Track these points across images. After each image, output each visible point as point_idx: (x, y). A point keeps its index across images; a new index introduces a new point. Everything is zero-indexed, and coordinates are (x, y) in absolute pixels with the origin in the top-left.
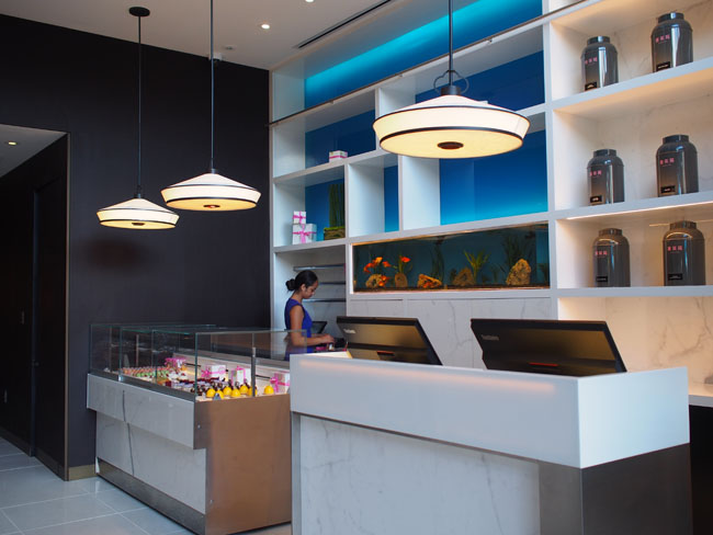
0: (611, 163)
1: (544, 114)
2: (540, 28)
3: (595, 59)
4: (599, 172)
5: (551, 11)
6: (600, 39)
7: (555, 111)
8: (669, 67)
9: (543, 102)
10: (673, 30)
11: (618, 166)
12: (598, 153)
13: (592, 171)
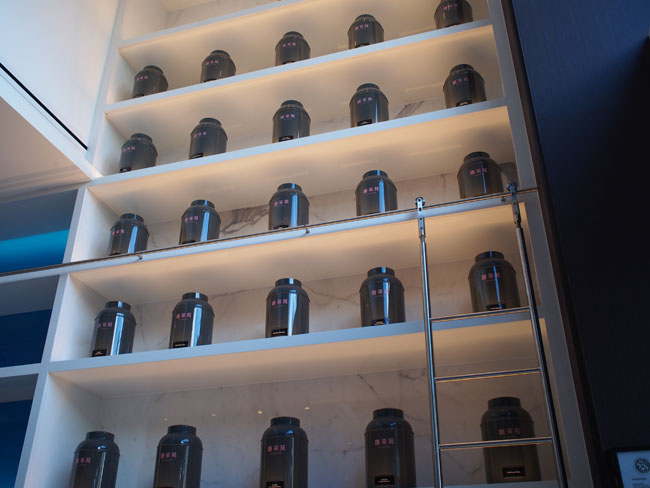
0: (106, 450)
1: (37, 375)
2: (56, 278)
3: (110, 324)
4: (88, 460)
5: (72, 261)
6: (120, 304)
7: (50, 374)
8: (186, 346)
9: (40, 362)
10: (196, 309)
11: (114, 454)
12: (92, 435)
13: (80, 458)
